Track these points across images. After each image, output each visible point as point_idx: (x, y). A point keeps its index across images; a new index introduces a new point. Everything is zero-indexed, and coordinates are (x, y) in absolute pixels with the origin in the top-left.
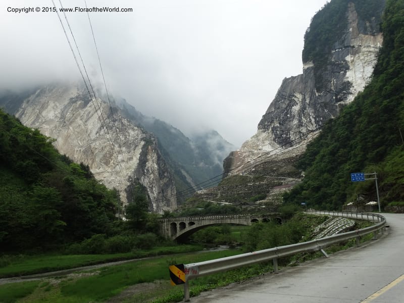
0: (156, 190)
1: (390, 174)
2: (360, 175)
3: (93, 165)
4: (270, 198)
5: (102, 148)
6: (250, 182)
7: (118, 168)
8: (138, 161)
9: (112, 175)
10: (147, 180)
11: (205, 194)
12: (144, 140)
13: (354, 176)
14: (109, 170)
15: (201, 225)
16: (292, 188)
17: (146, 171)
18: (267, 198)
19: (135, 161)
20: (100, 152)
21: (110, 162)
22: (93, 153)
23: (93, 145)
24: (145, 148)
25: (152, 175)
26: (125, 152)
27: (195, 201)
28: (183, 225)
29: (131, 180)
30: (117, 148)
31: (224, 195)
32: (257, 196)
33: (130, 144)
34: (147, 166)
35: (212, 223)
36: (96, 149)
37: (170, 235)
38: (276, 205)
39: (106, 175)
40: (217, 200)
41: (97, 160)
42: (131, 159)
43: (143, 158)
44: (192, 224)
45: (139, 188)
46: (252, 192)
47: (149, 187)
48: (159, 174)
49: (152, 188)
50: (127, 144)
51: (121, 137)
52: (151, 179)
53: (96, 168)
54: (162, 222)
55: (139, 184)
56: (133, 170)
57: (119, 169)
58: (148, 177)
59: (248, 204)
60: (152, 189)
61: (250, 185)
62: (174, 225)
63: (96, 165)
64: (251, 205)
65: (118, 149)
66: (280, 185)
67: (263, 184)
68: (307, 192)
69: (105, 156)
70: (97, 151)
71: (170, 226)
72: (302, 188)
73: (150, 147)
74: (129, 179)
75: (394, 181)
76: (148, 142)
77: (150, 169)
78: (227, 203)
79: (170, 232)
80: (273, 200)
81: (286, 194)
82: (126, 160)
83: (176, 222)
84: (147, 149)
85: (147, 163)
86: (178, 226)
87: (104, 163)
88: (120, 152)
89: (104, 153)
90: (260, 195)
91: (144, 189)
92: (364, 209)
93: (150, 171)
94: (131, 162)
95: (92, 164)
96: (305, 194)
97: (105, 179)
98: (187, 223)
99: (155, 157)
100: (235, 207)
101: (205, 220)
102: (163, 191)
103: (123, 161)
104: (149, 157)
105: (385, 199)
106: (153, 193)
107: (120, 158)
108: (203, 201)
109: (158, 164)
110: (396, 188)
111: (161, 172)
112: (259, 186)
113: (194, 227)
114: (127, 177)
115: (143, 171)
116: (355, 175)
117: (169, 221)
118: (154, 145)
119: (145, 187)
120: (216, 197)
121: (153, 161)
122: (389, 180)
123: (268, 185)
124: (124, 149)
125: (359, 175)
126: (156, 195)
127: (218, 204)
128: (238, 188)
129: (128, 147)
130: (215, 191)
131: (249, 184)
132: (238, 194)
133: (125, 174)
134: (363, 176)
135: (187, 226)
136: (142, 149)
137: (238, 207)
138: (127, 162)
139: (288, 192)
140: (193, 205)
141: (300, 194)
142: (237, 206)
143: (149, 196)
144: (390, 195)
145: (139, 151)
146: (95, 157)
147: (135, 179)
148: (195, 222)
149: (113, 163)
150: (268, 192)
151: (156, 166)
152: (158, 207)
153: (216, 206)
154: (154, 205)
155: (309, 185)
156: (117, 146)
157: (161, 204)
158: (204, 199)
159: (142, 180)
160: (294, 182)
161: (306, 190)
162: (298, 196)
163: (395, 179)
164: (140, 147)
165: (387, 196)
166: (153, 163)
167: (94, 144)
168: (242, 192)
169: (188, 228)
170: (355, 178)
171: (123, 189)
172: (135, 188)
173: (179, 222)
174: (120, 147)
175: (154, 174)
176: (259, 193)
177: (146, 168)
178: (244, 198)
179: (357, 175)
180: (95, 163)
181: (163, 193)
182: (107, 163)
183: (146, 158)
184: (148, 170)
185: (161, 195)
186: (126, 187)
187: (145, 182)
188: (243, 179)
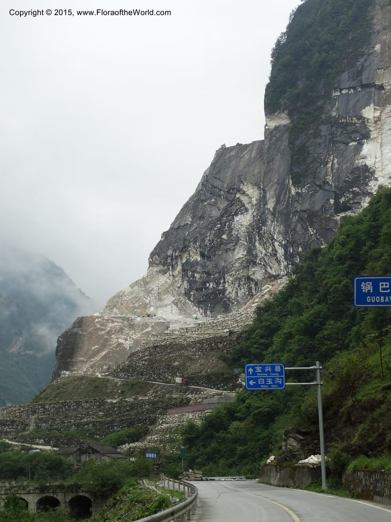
1: (375, 374)
2: (273, 371)
4: (155, 437)
6: (112, 395)
13: (255, 373)
16: (208, 412)
18: (149, 438)
31: (44, 425)
32: (125, 431)
38: (167, 457)
40: (24, 439)
46: (113, 421)
59: (95, 451)
61: (112, 403)
64: (104, 455)
66: (184, 403)
67: (143, 402)
68: (242, 425)
72: (231, 414)
75: (380, 396)
78: (48, 448)
80: (161, 441)
81: (191, 427)
90: (132, 430)
92: (292, 477)
96: (237, 429)
100: (62, 457)
105: (346, 450)
110: (382, 415)
112: (132, 407)
116: (259, 369)
120: (24, 430)
122: (369, 391)
123: (154, 403)
125: (269, 369)
127: (23, 448)
128: (80, 409)
130: (24, 416)
131: (109, 401)
132: (78, 425)
134: (280, 374)
137: (71, 459)
139: (199, 423)
141: (225, 428)
142: (68, 455)
144: (362, 437)
150: (153, 422)
153: (18, 453)
155: (248, 408)
160: (216, 399)
161: (241, 419)
162: (221, 434)
163: (384, 389)
165: (355, 440)
168: (90, 419)
170: (256, 380)
176: (131, 424)
178: (92, 435)
179: (263, 371)
188: (97, 387)
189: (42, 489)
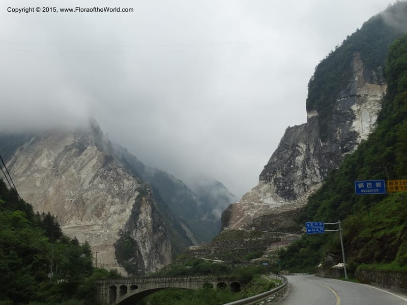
0: (148, 246)
1: (367, 226)
2: (319, 225)
3: (84, 217)
4: (266, 256)
5: (95, 198)
6: (246, 238)
7: (110, 220)
8: (131, 213)
9: (103, 228)
10: (139, 234)
11: (198, 250)
12: (139, 191)
13: (310, 226)
14: (100, 223)
15: (144, 290)
16: (289, 244)
17: (138, 224)
18: (264, 256)
19: (128, 213)
20: (92, 203)
21: (101, 214)
22: (84, 204)
23: (85, 196)
24: (139, 199)
25: (145, 229)
26: (118, 204)
27: (185, 258)
28: (124, 289)
29: (121, 233)
30: (109, 199)
31: (218, 251)
32: (252, 253)
33: (124, 194)
34: (140, 219)
35: (157, 287)
36: (88, 199)
37: (108, 301)
38: (272, 265)
39: (96, 228)
40: (210, 257)
41: (88, 211)
42: (123, 211)
43: (136, 210)
44: (134, 287)
45: (129, 243)
46: (247, 249)
47: (141, 242)
48: (153, 227)
49: (144, 243)
50: (121, 195)
51: (115, 187)
52: (144, 233)
53: (87, 220)
54: (100, 285)
55: (129, 237)
56: (125, 223)
57: (110, 222)
58: (140, 230)
59: (240, 262)
60: (144, 244)
61: (246, 241)
62: (113, 288)
63: (87, 218)
64: (244, 264)
65: (111, 200)
66: (278, 241)
67: (260, 240)
68: (305, 249)
69: (96, 207)
70: (89, 202)
71: (109, 290)
72: (300, 245)
73: (144, 198)
74: (120, 232)
75: (370, 236)
76: (142, 192)
77: (143, 222)
78: (220, 261)
79: (108, 297)
80: (269, 258)
81: (282, 251)
82: (118, 212)
83: (116, 285)
84: (141, 200)
85: (140, 216)
86: (118, 290)
87: (96, 215)
88: (112, 204)
89: (96, 204)
90: (256, 253)
91: (134, 243)
92: (330, 273)
93: (143, 224)
94: (123, 214)
95: (83, 216)
96: (303, 252)
97: (94, 232)
98: (129, 286)
99: (149, 208)
100: (227, 265)
102: (156, 246)
103: (115, 213)
104: (142, 209)
105: (355, 260)
106: (145, 248)
107: (112, 209)
108: (194, 258)
109: (152, 216)
110: (372, 244)
111: (155, 225)
112: (255, 242)
113: (137, 291)
114: (118, 230)
115: (136, 224)
116: (312, 225)
117: (108, 283)
118: (148, 196)
119: (136, 242)
120: (209, 253)
121: (147, 213)
122: (364, 233)
123: (265, 241)
124: (117, 200)
125: (316, 224)
126: (148, 250)
127: (210, 261)
128: (233, 244)
129: (122, 198)
130: (209, 247)
131: (245, 240)
132: (232, 251)
133: (116, 228)
134: (322, 226)
135: (129, 291)
136: (136, 199)
137: (230, 266)
138: (119, 214)
139: (286, 249)
140: (184, 263)
141: (298, 251)
142: (229, 264)
143: (139, 252)
144: (363, 254)
145: (132, 202)
146: (86, 208)
147: (125, 232)
148: (138, 285)
149: (105, 215)
150: (265, 249)
151: (150, 219)
152: (150, 264)
153: (208, 263)
154: (146, 262)
155: (308, 242)
156: (110, 197)
157: (154, 261)
158: (196, 256)
159: (134, 233)
160: (292, 238)
161: (304, 247)
162: (296, 254)
163: (372, 232)
164: (134, 198)
165: (359, 256)
166: (147, 215)
167: (86, 194)
168: (237, 248)
169: (130, 293)
170: (311, 229)
171: (112, 243)
172: (125, 242)
173: (120, 285)
174: (113, 197)
175: (147, 228)
176: (255, 250)
178: (238, 255)
179: (314, 224)
180: (86, 215)
181: (157, 248)
182: (98, 215)
183: (139, 210)
184: (140, 223)
185: (154, 250)
186: (115, 242)
187: (137, 236)
188: (240, 234)
189: (219, 279)
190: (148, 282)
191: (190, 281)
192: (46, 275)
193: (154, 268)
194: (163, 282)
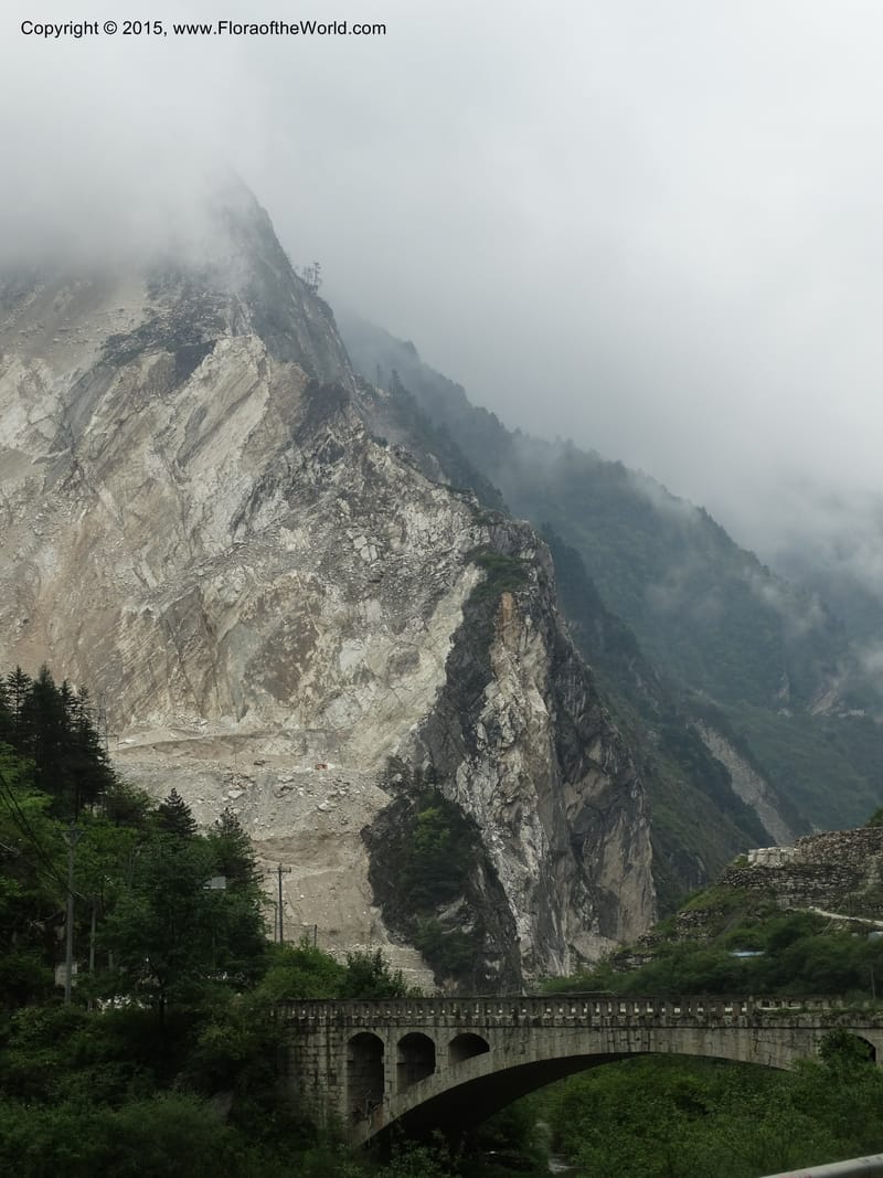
0: (534, 841)
3: (212, 695)
5: (261, 601)
7: (339, 711)
8: (443, 679)
9: (305, 749)
10: (485, 785)
11: (790, 870)
12: (482, 563)
14: (293, 723)
15: (522, 1060)
17: (481, 731)
19: (429, 675)
20: (248, 624)
21: (296, 678)
22: (211, 630)
23: (210, 589)
24: (481, 600)
25: (516, 756)
26: (376, 628)
27: (726, 909)
28: (419, 1054)
29: (399, 777)
30: (334, 604)
33: (408, 580)
34: (490, 705)
35: (585, 1050)
36: (228, 607)
37: (344, 1109)
39: (273, 748)
41: (230, 667)
42: (407, 663)
43: (467, 659)
44: (470, 1046)
45: (442, 827)
47: (499, 821)
48: (560, 750)
49: (513, 828)
50: (389, 584)
51: (358, 544)
52: (512, 777)
53: (227, 710)
54: (303, 1029)
55: (439, 799)
56: (414, 726)
57: (343, 722)
58: (494, 765)
60: (515, 833)
62: (367, 1049)
63: (226, 698)
65: (341, 608)
69: (270, 648)
70: (232, 621)
71: (345, 1055)
73: (507, 601)
74: (390, 773)
76: (500, 570)
77: (504, 720)
79: (344, 1089)
82: (379, 671)
83: (381, 1034)
84: (495, 608)
85: (490, 690)
86: (392, 1057)
87: (267, 684)
88: (349, 628)
89: (267, 629)
91: (463, 828)
93: (507, 733)
94: (407, 680)
95: (206, 691)
97: (263, 770)
98: (442, 1038)
99: (535, 653)
101: (550, 1025)
102: (577, 846)
103: (364, 675)
104: (501, 655)
106: (521, 856)
107: (352, 655)
108: (775, 910)
109: (553, 694)
111: (569, 739)
113: (483, 1066)
114: (381, 764)
115: (468, 730)
117: (341, 1022)
118: (530, 591)
119: (470, 821)
120: (854, 886)
121: (524, 678)
124: (372, 609)
126: (533, 865)
127: (856, 927)
129: (397, 599)
130: (853, 855)
133: (374, 750)
135: (443, 1060)
136: (466, 607)
138: (387, 682)
140: (720, 930)
143: (492, 874)
145: (450, 618)
146: (222, 653)
147: (418, 772)
148: (490, 1036)
149: (315, 687)
151: (540, 706)
152: (543, 932)
153: (844, 937)
154: (523, 924)
156: (335, 592)
157: (568, 922)
158: (784, 901)
159: (462, 779)
164: (458, 598)
166: (525, 686)
167: (218, 581)
169: (447, 1076)
171: (353, 827)
172: (418, 824)
173: (399, 1034)
174: (351, 596)
175: (528, 751)
177: (485, 714)
180: (222, 685)
181: (579, 856)
182: (282, 687)
183: (487, 660)
184: (493, 728)
185: (566, 866)
186: (368, 819)
187: (476, 791)
190: (537, 1023)
191: (756, 1023)
192: (45, 971)
193: (568, 956)
194: (614, 1025)
